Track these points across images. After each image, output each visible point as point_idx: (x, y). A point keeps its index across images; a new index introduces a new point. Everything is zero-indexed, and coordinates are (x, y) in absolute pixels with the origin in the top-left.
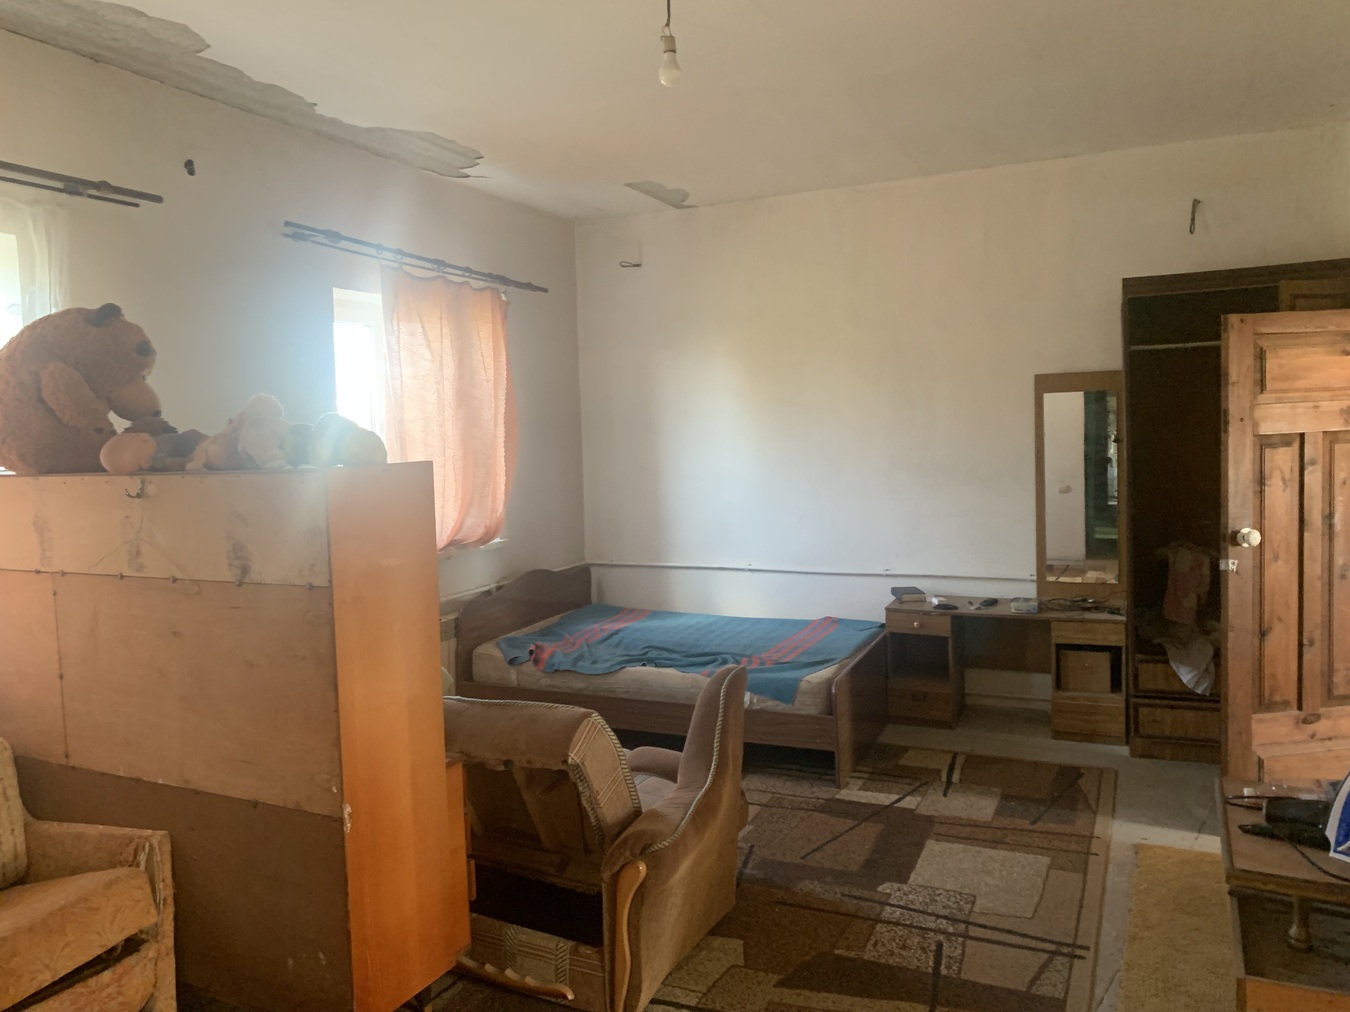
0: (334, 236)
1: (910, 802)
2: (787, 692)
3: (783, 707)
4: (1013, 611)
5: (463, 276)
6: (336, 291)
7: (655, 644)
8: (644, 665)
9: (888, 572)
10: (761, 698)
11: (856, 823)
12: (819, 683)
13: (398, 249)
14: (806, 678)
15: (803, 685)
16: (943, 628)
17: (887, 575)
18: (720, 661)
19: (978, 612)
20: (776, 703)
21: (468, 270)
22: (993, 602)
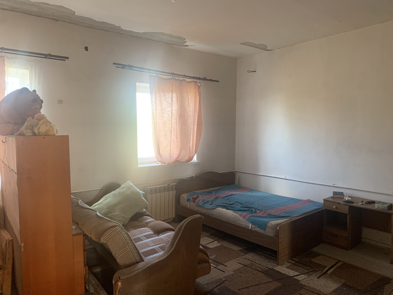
0: (131, 67)
1: (301, 278)
2: (264, 226)
3: (261, 231)
4: (376, 207)
5: (183, 77)
6: (137, 83)
7: (239, 201)
8: (223, 208)
9: (334, 185)
10: (255, 226)
11: (272, 280)
12: (275, 225)
13: (156, 70)
14: (270, 222)
15: (269, 224)
16: (345, 210)
17: (334, 186)
18: (251, 210)
19: (362, 206)
20: (260, 229)
21: (184, 76)
22: (373, 202)
